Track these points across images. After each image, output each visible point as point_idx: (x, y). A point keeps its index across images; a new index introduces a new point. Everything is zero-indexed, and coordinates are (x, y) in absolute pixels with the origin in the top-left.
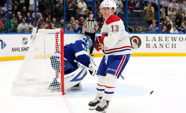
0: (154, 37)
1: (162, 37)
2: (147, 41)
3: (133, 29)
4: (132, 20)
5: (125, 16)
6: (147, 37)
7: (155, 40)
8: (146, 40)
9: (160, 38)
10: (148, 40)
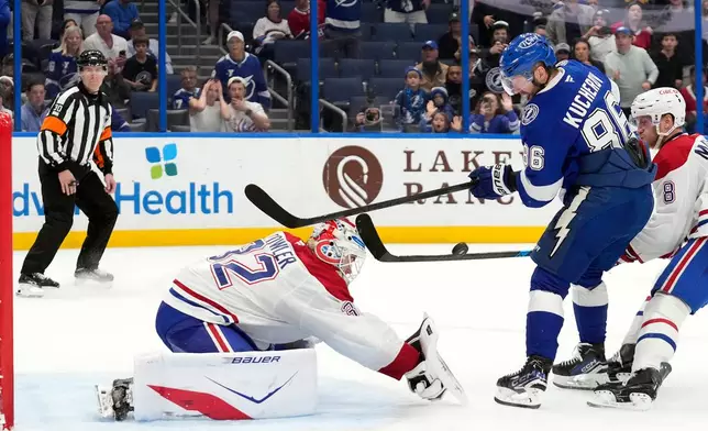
0: (441, 154)
1: (478, 153)
2: (409, 169)
3: (344, 114)
4: (340, 73)
5: (308, 54)
6: (409, 154)
7: (447, 169)
8: (405, 167)
9: (471, 157)
10: (414, 166)
